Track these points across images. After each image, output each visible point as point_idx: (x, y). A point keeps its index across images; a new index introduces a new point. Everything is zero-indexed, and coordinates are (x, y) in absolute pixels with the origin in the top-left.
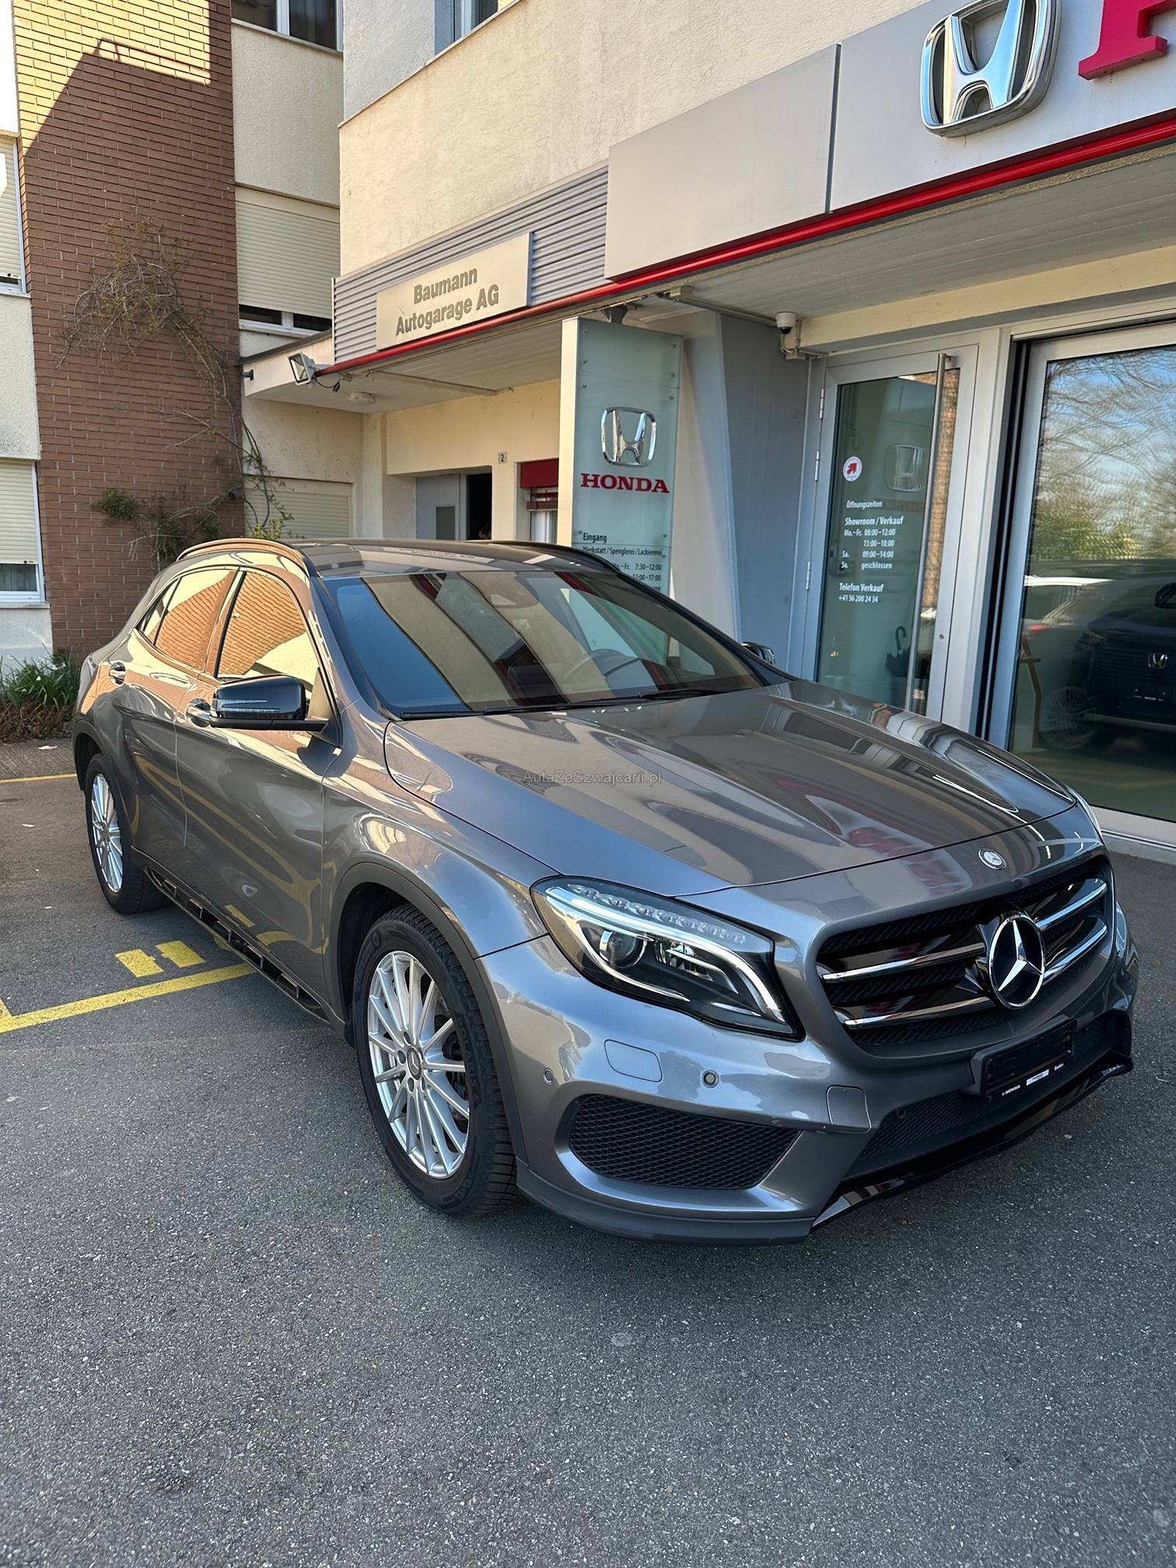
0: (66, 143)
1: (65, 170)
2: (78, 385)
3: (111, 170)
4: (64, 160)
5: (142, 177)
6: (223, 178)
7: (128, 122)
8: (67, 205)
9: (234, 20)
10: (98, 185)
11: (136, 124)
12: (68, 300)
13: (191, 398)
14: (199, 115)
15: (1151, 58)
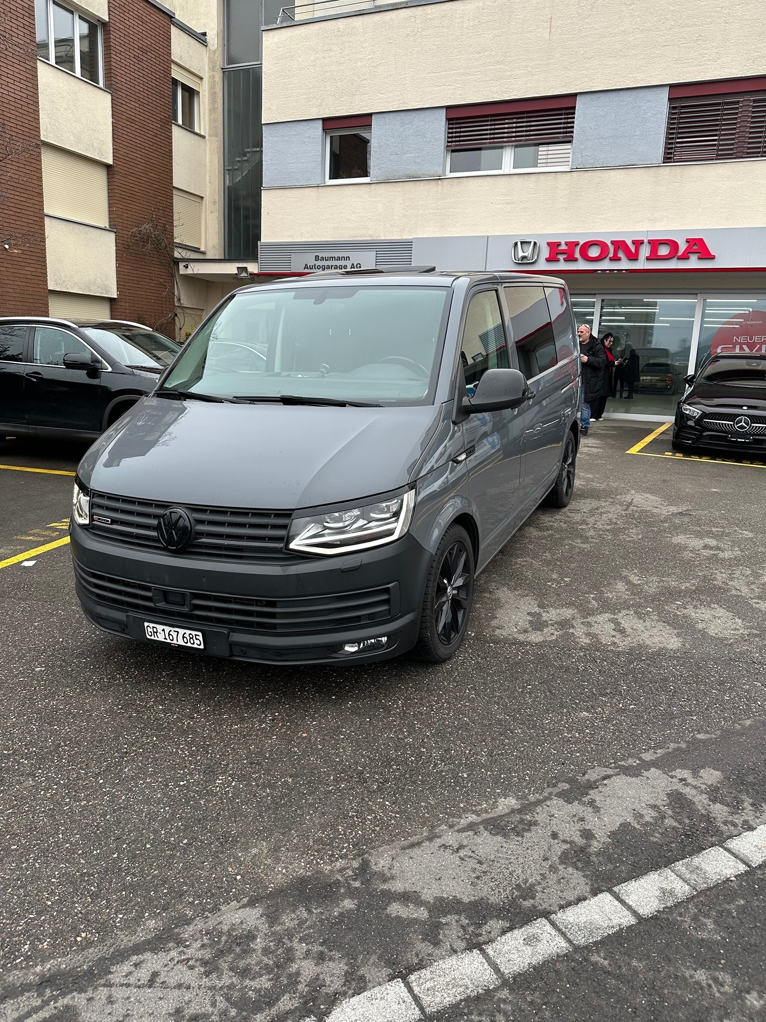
0: (127, 169)
1: (127, 180)
2: (129, 268)
3: (139, 181)
4: (126, 176)
5: (147, 183)
6: (170, 184)
7: (143, 161)
8: (127, 194)
9: (173, 122)
10: (135, 186)
11: (146, 162)
12: (127, 233)
13: (161, 273)
14: (163, 159)
15: (558, 260)
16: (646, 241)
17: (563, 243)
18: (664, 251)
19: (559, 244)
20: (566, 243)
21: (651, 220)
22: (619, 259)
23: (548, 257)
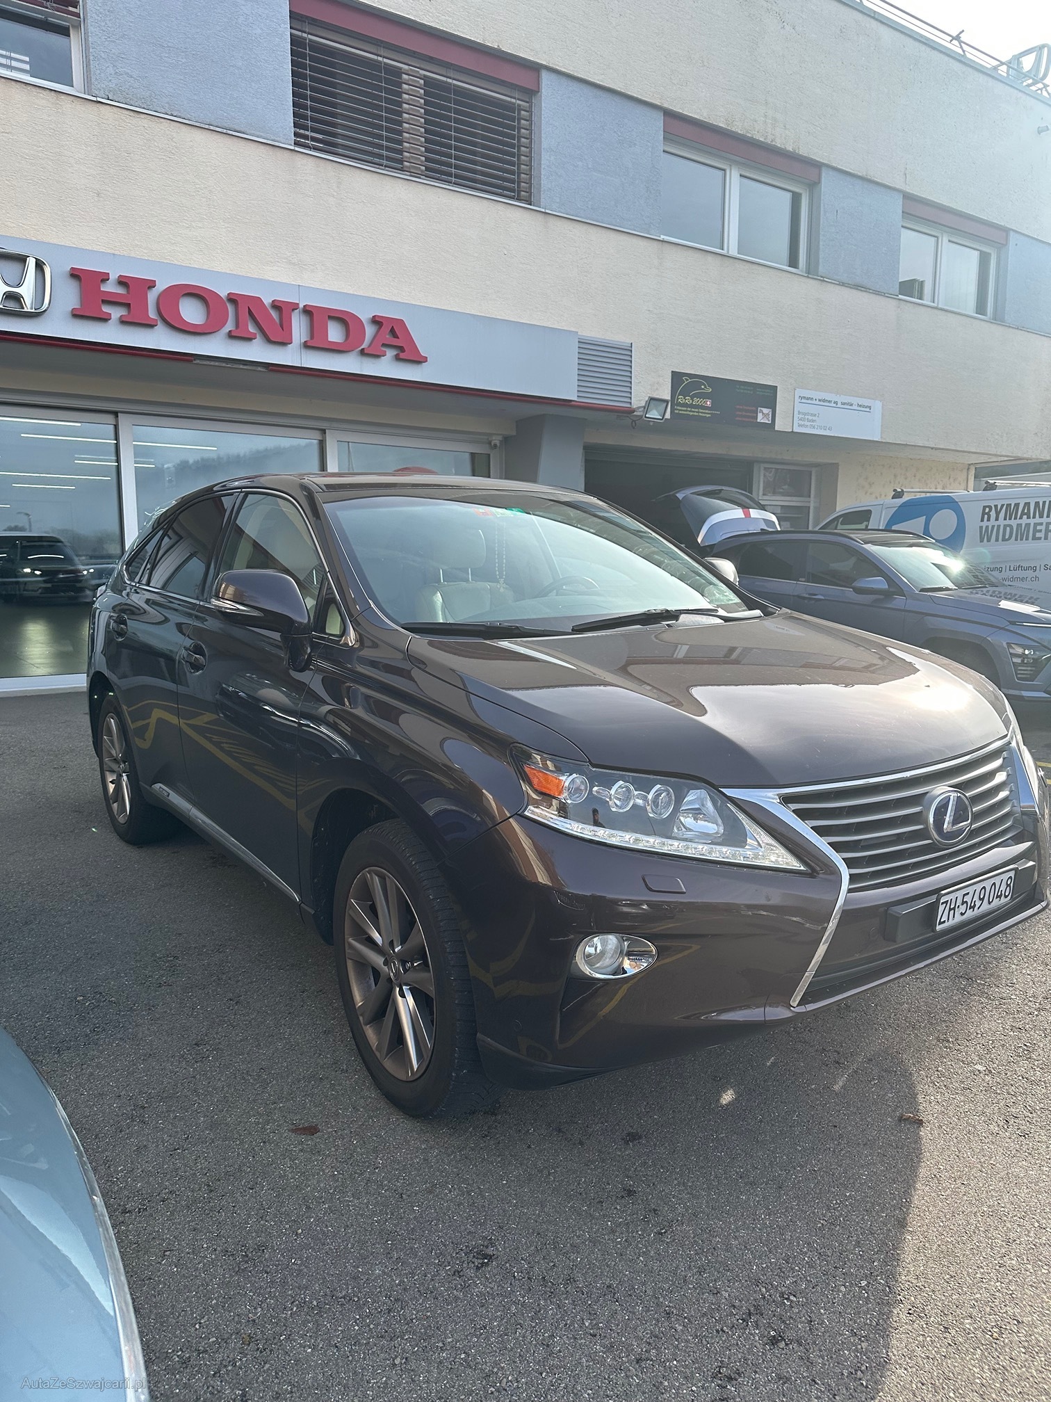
15: (104, 319)
16: (301, 306)
17: (113, 277)
18: (335, 334)
19: (104, 278)
20: (123, 282)
21: (294, 264)
22: (249, 339)
23: (78, 306)
